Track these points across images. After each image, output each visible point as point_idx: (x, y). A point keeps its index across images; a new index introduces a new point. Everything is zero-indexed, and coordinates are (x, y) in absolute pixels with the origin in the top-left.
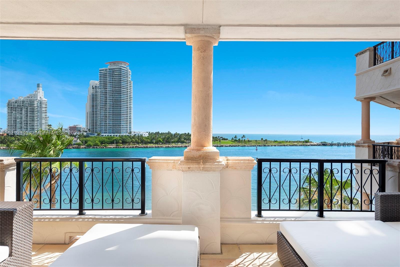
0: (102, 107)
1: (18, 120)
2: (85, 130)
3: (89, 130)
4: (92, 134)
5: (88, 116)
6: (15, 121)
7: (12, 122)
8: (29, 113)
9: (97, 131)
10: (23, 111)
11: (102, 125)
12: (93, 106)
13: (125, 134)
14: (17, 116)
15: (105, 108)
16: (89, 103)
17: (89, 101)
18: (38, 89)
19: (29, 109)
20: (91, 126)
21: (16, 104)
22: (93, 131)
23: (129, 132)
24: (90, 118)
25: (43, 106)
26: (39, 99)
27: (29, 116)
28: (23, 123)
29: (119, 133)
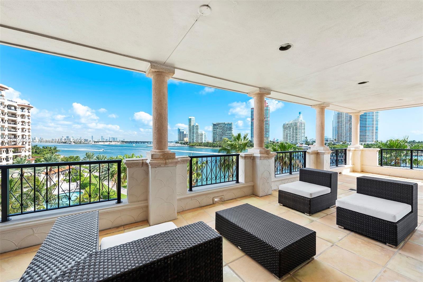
0: (347, 122)
1: (288, 135)
2: (332, 140)
3: (335, 140)
4: (338, 143)
5: (334, 130)
6: (287, 135)
7: (285, 136)
8: (294, 130)
9: (342, 140)
10: (291, 129)
11: (347, 136)
12: (338, 122)
13: (371, 143)
14: (288, 132)
15: (350, 122)
16: (335, 120)
17: (335, 119)
18: (300, 115)
19: (294, 128)
20: (337, 137)
21: (288, 126)
22: (338, 140)
23: (375, 141)
24: (336, 131)
25: (303, 125)
26: (300, 121)
27: (294, 132)
28: (291, 136)
29: (364, 142)
